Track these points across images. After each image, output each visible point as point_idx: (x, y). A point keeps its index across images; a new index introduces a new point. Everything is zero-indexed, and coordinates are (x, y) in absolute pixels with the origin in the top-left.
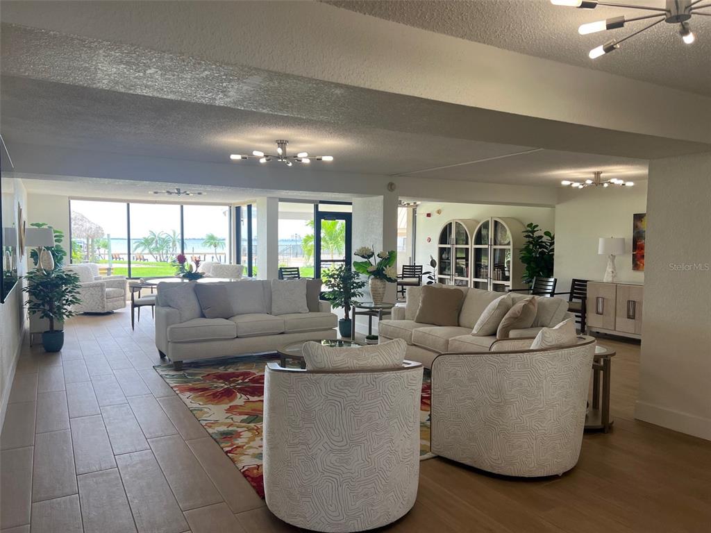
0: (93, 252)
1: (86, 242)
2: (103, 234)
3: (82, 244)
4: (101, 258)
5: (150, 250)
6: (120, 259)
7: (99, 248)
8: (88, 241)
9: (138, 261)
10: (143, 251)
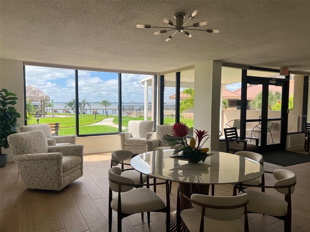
0: (44, 109)
1: (40, 104)
2: (49, 99)
3: (39, 105)
4: (48, 112)
5: (72, 108)
6: (57, 112)
7: (47, 107)
8: (41, 103)
9: (66, 113)
10: (69, 108)
